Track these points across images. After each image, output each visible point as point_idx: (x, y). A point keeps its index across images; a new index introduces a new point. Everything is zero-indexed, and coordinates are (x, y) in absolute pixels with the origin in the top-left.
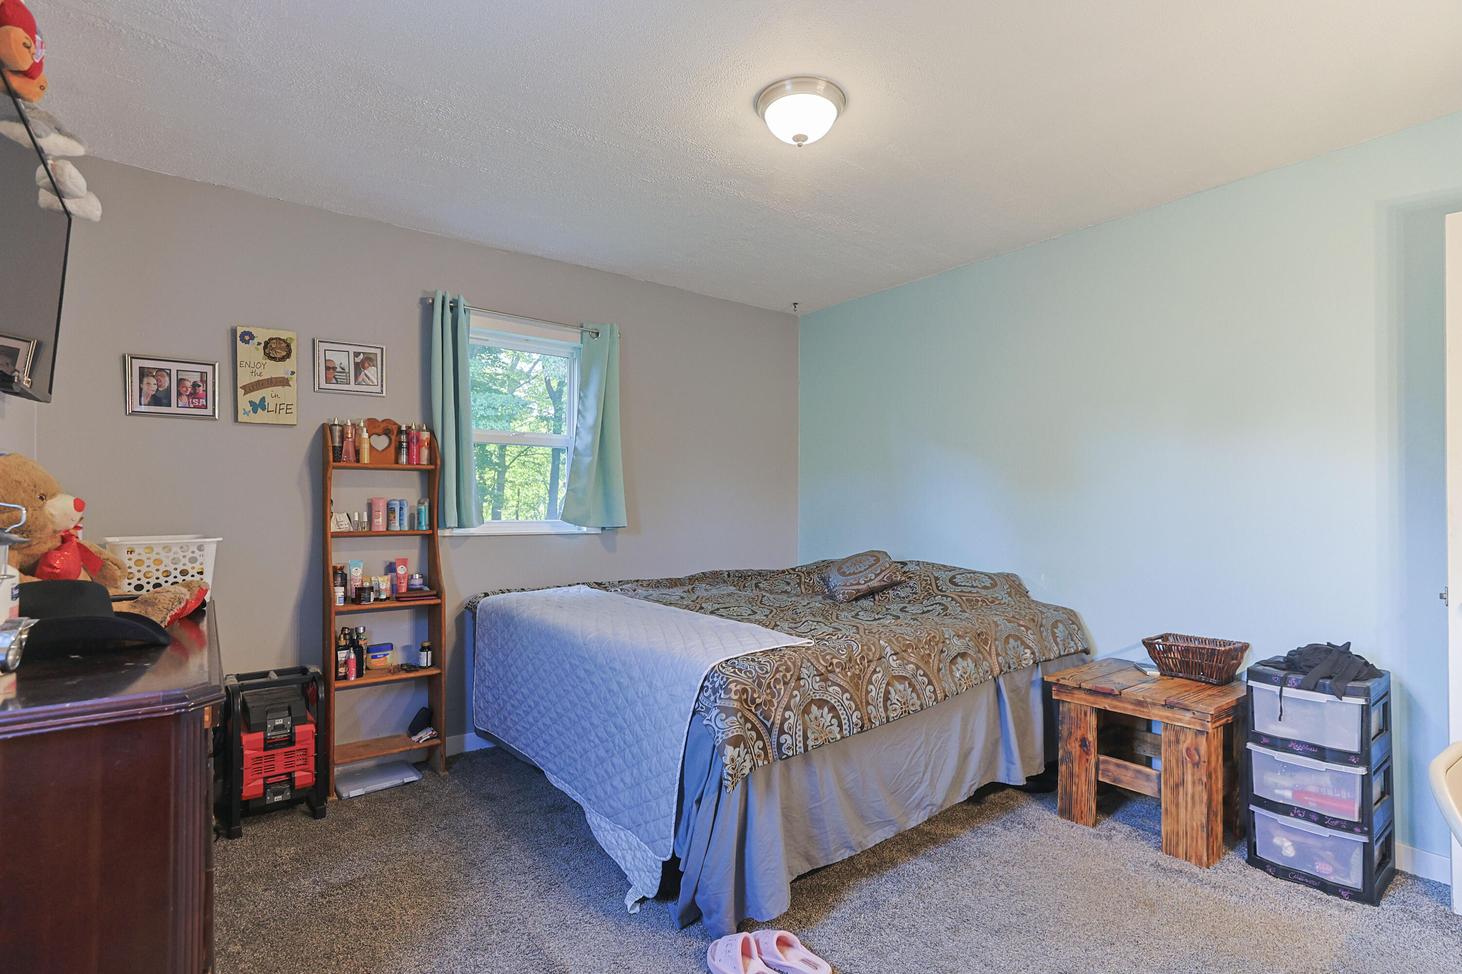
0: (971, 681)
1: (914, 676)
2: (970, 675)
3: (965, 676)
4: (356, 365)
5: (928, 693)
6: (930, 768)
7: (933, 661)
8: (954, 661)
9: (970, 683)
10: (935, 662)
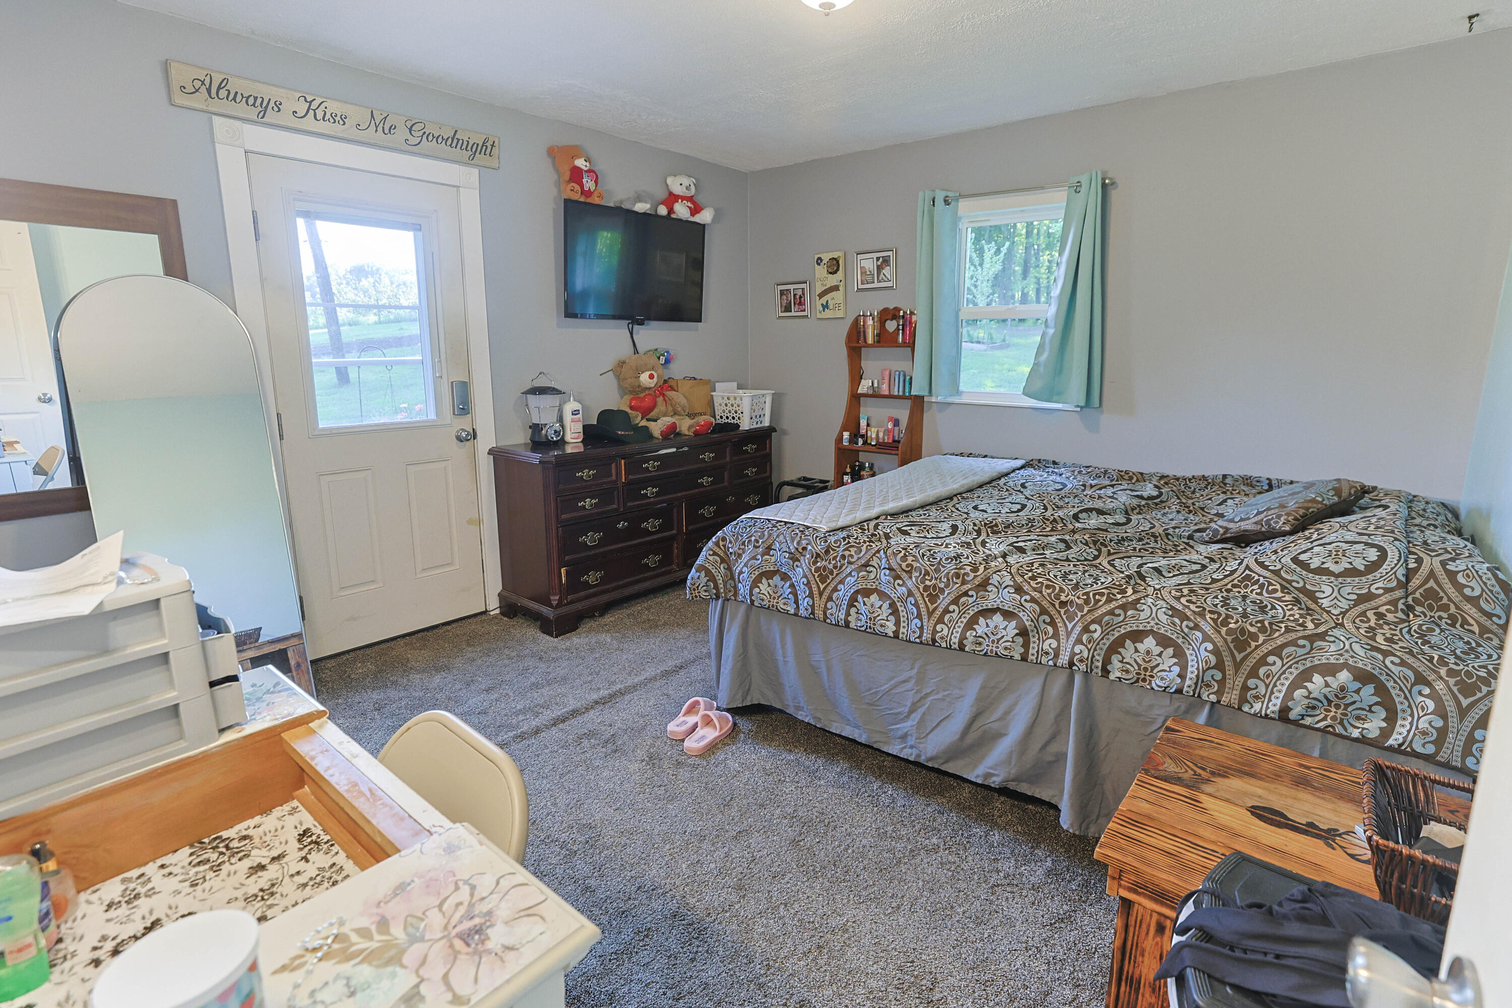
0: (997, 647)
1: (903, 601)
2: (999, 640)
3: (992, 637)
4: (878, 266)
5: (913, 626)
6: (921, 711)
7: (944, 599)
8: (989, 614)
9: (994, 649)
10: (946, 600)
